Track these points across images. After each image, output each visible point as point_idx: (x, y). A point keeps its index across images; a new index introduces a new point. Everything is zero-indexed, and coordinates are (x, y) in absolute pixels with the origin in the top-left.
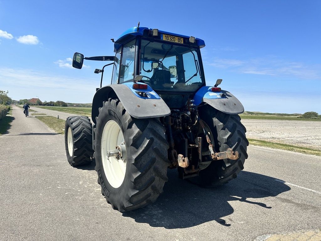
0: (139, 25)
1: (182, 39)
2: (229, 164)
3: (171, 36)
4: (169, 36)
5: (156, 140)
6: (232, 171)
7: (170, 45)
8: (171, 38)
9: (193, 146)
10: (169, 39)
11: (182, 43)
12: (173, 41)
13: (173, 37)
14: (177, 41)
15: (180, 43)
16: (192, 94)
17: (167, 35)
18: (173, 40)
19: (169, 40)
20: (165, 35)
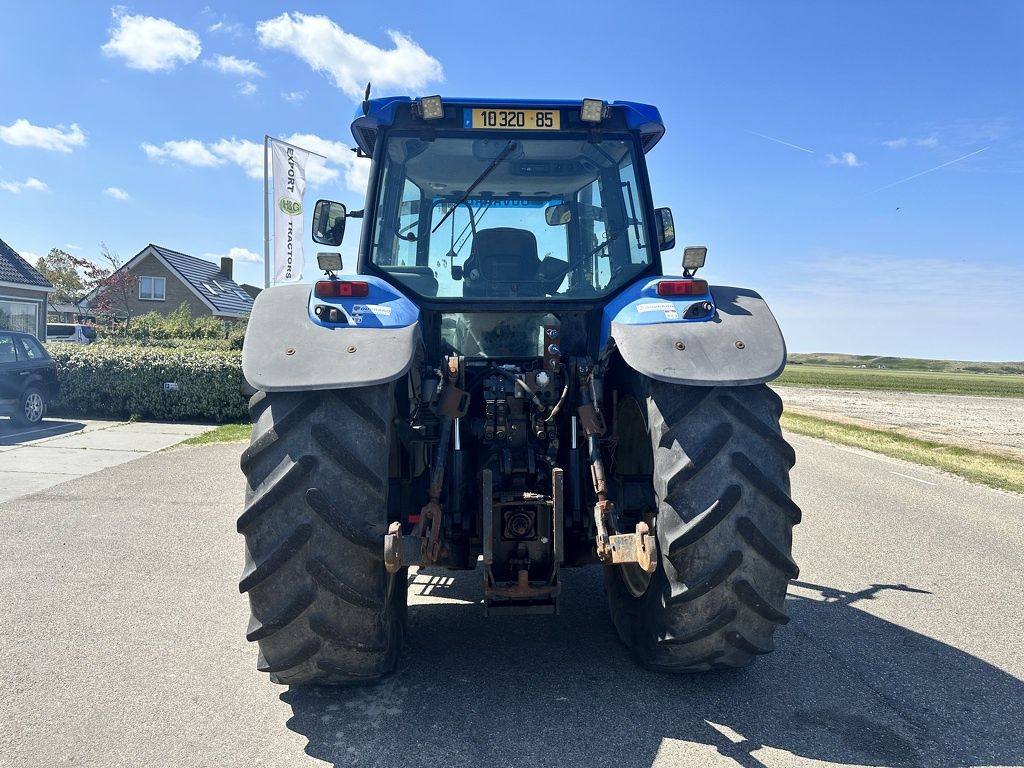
0: (368, 93)
1: (556, 116)
2: (682, 588)
3: (507, 111)
4: (498, 111)
5: (326, 464)
6: (709, 620)
7: (503, 144)
8: (505, 119)
9: (536, 499)
10: (499, 122)
11: (556, 126)
12: (517, 127)
13: (516, 111)
14: (530, 124)
15: (544, 128)
16: (591, 307)
17: (488, 111)
18: (514, 122)
19: (498, 127)
20: (483, 110)
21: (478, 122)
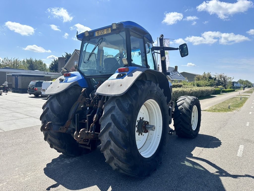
1: (110, 29)
8: (101, 32)
11: (110, 32)
12: (103, 34)
13: (103, 30)
14: (105, 32)
20: (97, 32)
21: (96, 34)
